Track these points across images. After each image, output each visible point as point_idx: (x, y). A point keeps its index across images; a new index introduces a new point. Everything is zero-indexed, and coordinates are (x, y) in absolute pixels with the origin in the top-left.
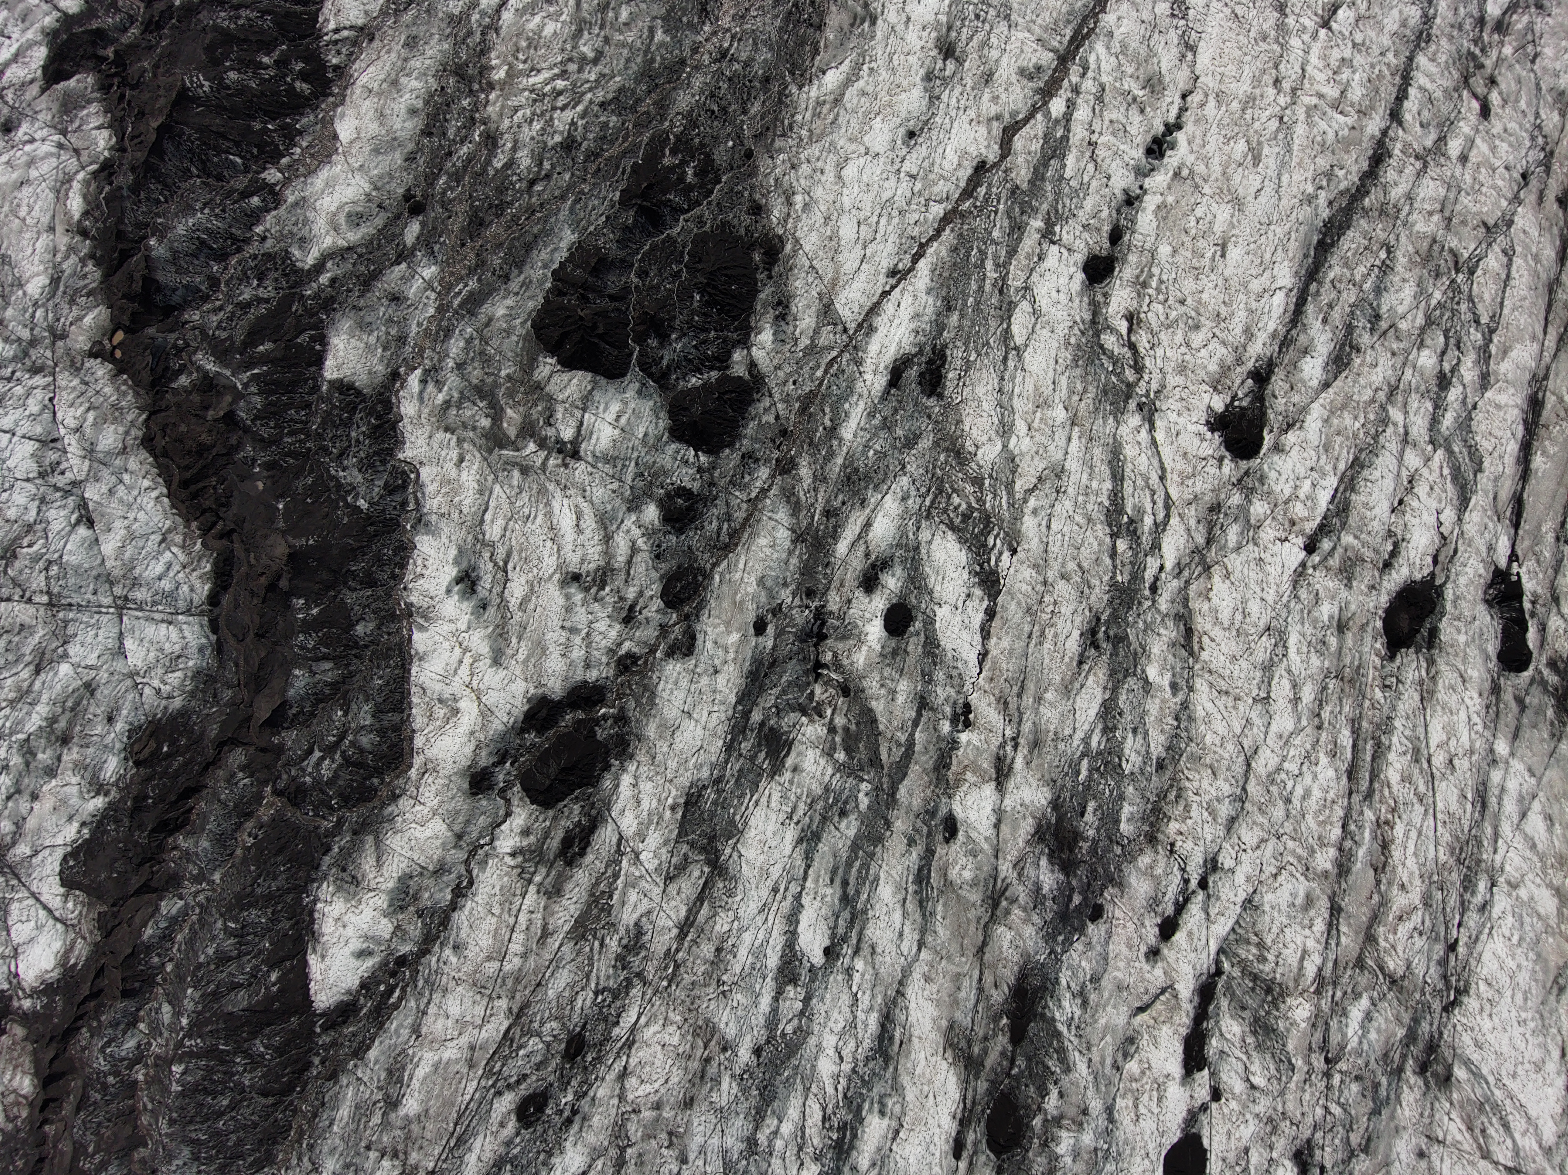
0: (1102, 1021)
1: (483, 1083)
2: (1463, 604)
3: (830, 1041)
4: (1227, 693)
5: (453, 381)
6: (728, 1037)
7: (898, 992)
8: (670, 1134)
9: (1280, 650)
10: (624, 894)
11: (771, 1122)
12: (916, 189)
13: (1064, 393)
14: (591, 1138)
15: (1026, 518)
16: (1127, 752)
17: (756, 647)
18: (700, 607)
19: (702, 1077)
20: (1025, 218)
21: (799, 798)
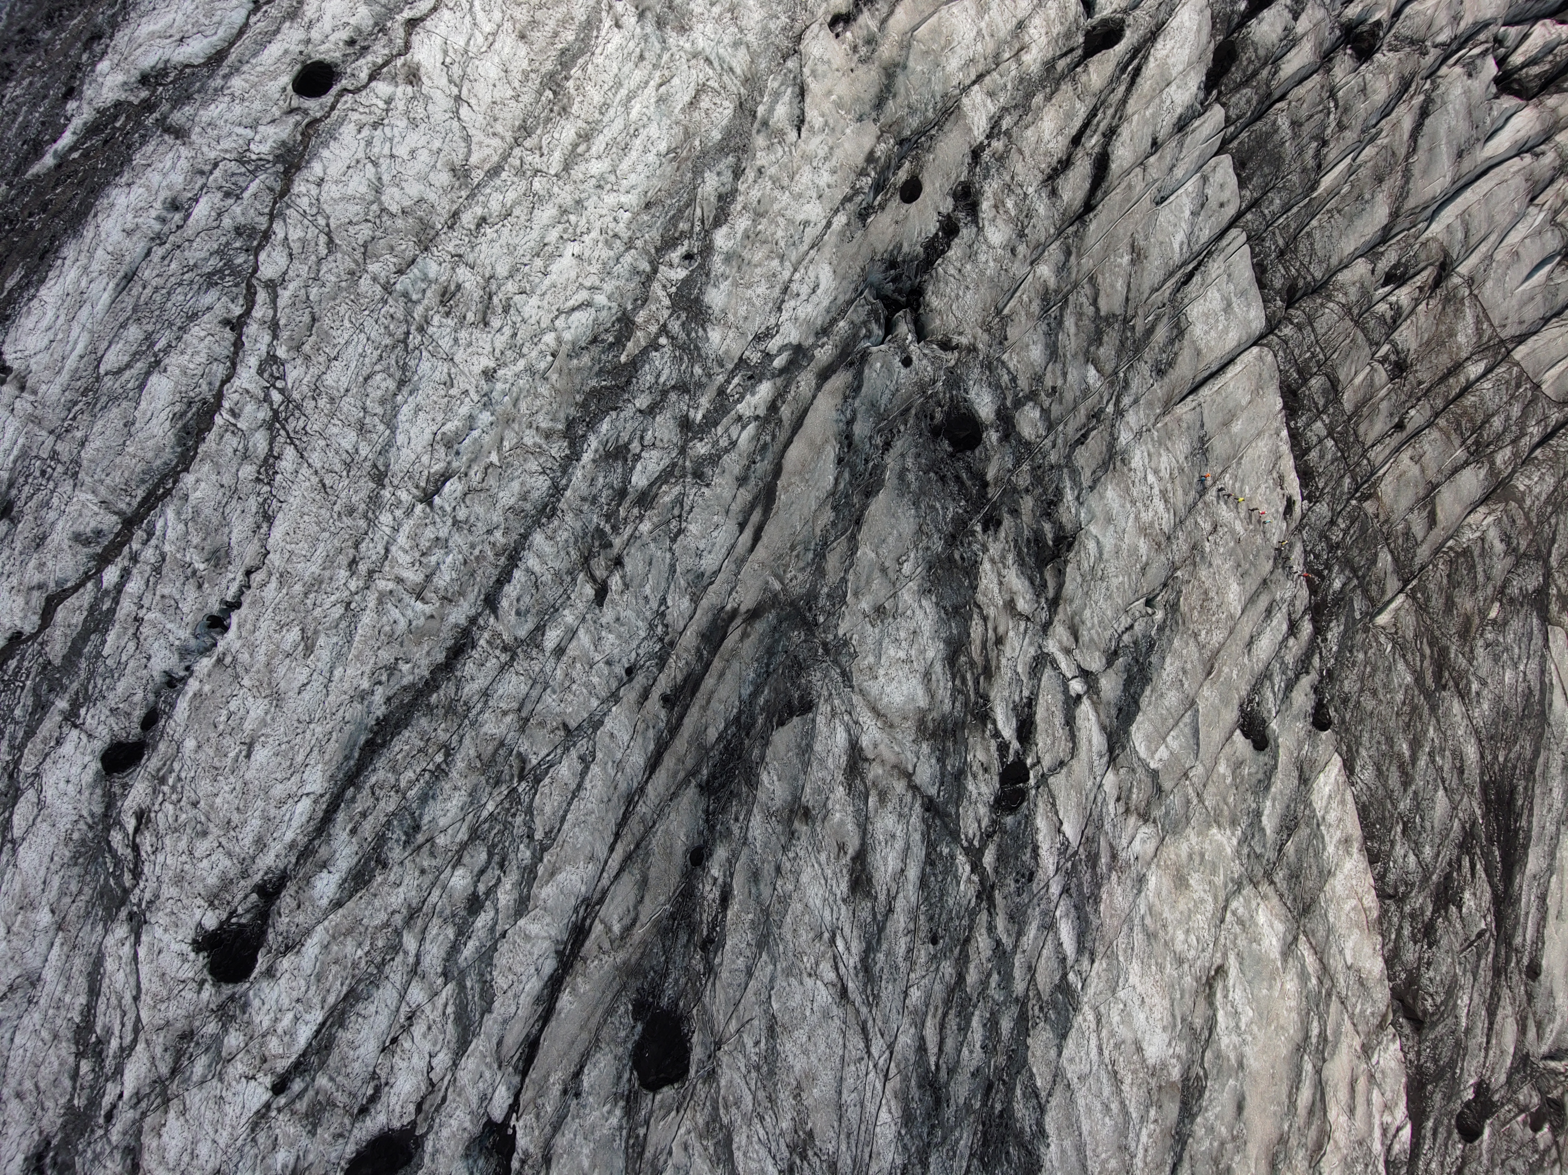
2: (441, 1159)
20: (51, 696)
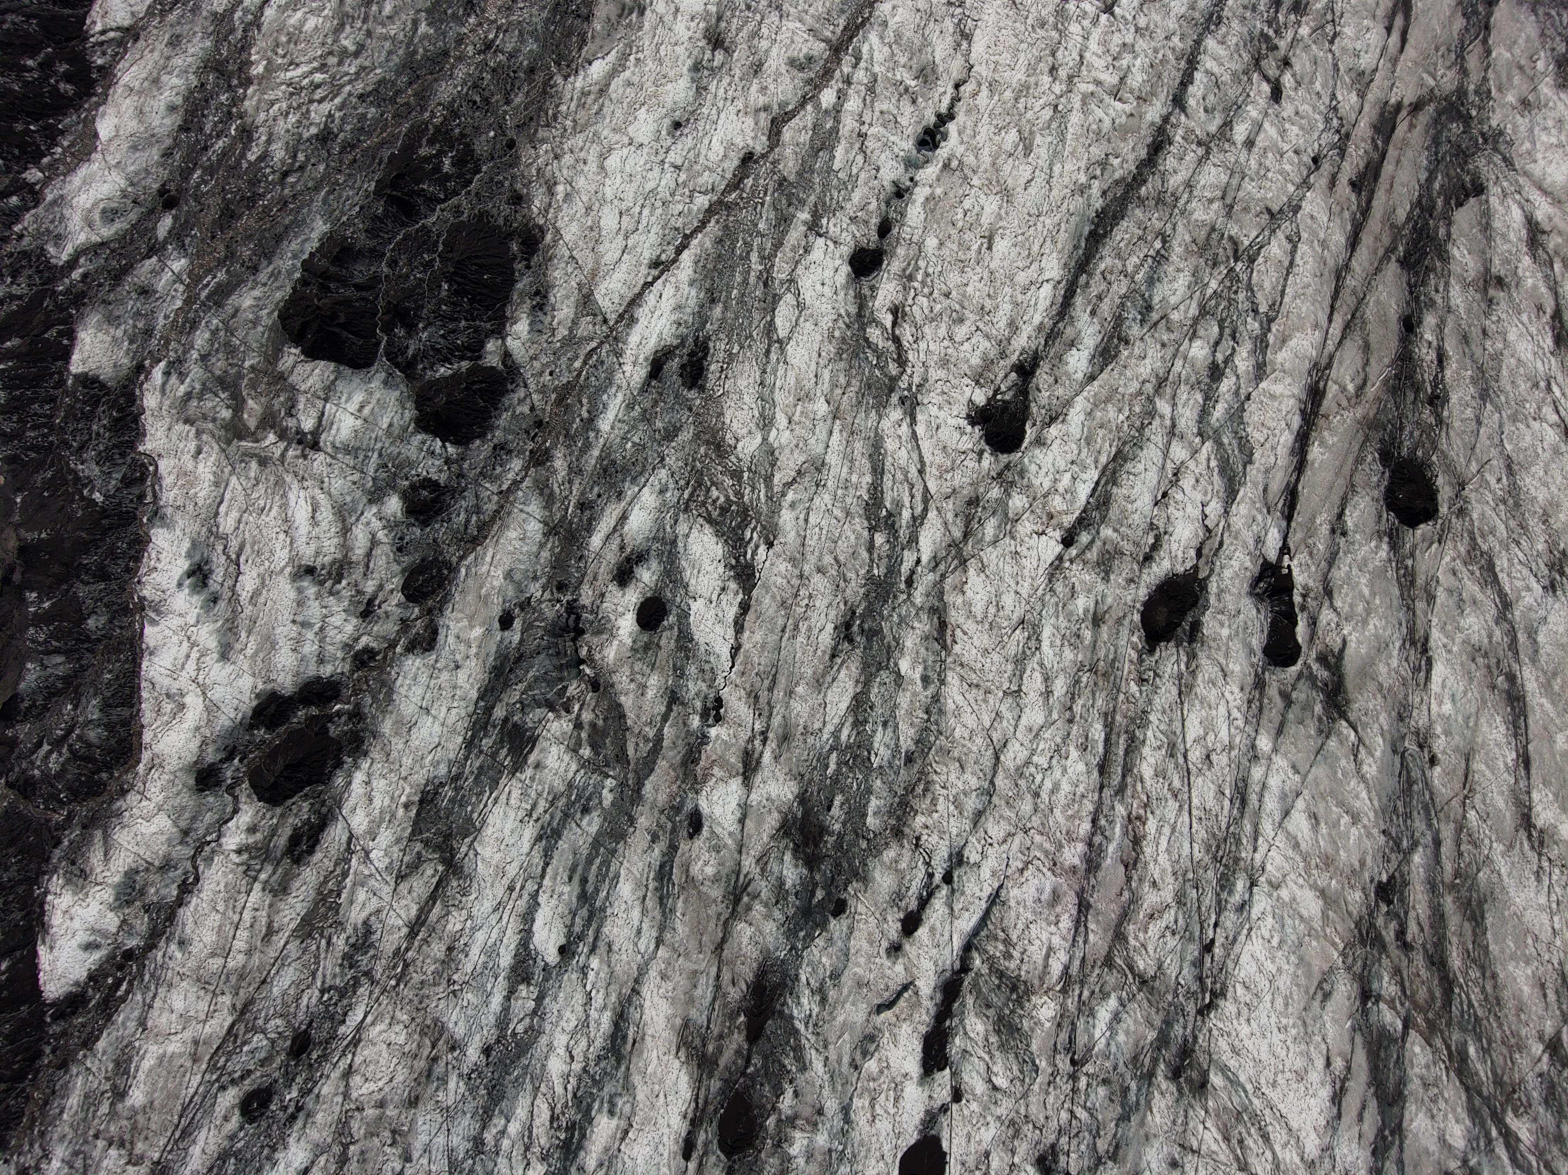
0: (841, 1019)
1: (207, 1077)
2: (1227, 597)
3: (561, 1040)
4: (977, 686)
5: (196, 372)
6: (457, 1037)
7: (633, 990)
8: (394, 1132)
9: (1033, 644)
10: (353, 893)
11: (499, 1122)
12: (680, 180)
13: (826, 385)
14: (314, 1134)
15: (784, 511)
16: (876, 745)
17: (501, 642)
18: (445, 601)
19: (429, 1076)
20: (791, 209)
21: (539, 795)
